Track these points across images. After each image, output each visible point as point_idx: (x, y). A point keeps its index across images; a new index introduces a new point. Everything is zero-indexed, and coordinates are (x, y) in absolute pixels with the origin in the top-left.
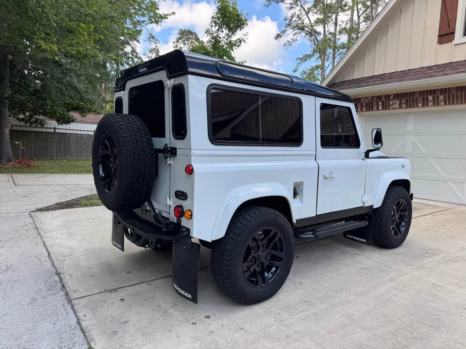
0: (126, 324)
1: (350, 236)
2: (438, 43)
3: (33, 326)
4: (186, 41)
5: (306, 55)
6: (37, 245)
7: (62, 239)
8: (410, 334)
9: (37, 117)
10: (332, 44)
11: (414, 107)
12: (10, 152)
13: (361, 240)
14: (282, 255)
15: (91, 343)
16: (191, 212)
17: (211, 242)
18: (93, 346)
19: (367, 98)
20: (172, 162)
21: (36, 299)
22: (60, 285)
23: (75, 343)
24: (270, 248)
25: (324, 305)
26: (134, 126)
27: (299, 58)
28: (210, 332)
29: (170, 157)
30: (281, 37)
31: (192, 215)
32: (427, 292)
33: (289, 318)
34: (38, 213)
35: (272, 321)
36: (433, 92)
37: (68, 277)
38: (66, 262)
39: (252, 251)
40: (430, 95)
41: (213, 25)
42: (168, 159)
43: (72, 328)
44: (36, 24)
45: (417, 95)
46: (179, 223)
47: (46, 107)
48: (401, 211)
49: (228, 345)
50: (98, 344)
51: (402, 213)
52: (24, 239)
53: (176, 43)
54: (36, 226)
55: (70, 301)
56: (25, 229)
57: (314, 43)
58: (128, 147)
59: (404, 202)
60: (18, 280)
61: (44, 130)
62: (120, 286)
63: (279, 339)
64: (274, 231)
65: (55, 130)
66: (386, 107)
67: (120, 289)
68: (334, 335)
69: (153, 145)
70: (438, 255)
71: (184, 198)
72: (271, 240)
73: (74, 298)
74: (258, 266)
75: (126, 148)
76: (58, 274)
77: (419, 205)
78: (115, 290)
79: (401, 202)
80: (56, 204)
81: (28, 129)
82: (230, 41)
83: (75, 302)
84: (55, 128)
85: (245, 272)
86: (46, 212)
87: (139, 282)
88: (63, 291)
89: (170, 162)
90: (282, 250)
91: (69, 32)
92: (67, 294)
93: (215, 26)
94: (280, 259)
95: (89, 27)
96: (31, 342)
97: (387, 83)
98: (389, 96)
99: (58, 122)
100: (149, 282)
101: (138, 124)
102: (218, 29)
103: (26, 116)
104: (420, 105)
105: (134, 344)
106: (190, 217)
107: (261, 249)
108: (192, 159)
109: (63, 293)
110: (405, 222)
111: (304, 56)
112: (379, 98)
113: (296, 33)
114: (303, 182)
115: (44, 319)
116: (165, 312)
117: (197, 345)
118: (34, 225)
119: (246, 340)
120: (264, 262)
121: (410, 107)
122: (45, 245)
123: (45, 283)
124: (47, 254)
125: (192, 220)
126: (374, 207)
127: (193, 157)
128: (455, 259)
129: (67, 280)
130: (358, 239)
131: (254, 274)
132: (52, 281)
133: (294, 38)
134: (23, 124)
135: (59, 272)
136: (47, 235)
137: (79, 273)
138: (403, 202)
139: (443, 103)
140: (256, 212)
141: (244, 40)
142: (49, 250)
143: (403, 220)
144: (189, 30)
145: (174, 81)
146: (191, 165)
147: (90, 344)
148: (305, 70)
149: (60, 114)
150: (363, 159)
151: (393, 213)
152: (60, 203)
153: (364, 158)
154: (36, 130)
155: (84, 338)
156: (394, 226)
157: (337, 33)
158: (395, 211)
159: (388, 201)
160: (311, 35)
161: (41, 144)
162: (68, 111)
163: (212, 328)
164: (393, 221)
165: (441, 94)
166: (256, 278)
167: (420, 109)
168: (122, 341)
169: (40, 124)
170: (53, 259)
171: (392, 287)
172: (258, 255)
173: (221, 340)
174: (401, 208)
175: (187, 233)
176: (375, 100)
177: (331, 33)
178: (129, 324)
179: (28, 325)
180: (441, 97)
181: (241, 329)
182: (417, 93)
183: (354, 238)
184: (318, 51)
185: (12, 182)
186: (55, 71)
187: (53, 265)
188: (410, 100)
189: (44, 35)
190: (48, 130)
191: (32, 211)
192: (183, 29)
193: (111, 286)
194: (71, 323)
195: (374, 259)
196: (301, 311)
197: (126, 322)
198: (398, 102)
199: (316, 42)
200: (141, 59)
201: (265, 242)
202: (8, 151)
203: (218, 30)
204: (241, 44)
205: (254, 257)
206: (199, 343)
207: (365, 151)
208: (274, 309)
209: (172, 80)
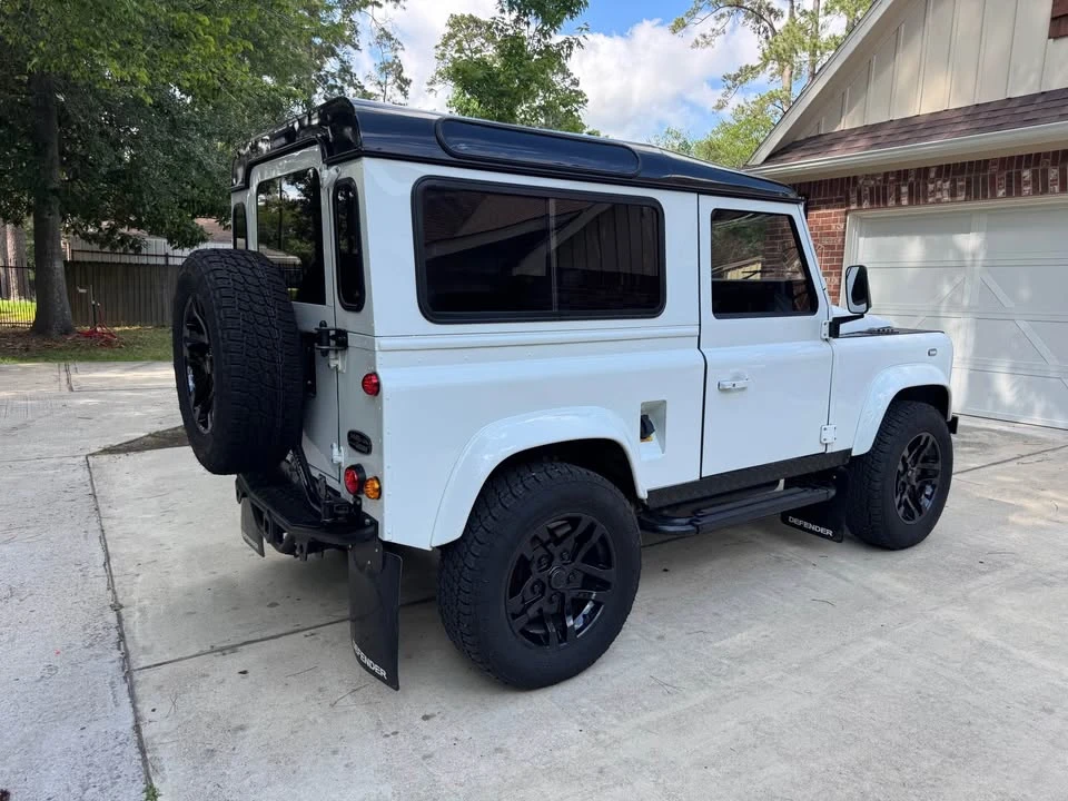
0: (241, 733)
1: (795, 521)
2: (1050, 38)
3: (37, 734)
4: (464, 43)
5: (747, 66)
6: (86, 537)
7: (144, 520)
8: (896, 773)
9: (125, 230)
10: (807, 39)
11: (985, 197)
12: (68, 312)
13: (822, 530)
14: (610, 575)
15: (153, 778)
16: (379, 483)
17: (430, 549)
18: (156, 784)
19: (873, 177)
20: (339, 362)
21: (56, 668)
22: (115, 633)
23: (119, 777)
24: (580, 557)
25: (705, 694)
26: (249, 279)
27: (729, 76)
28: (425, 758)
29: (336, 351)
30: (684, 26)
31: (380, 490)
32: (958, 665)
33: (614, 726)
34: (105, 458)
35: (572, 730)
36: (1033, 160)
37: (138, 614)
38: (140, 579)
39: (534, 568)
40: (1027, 167)
41: (506, 10)
42: (332, 355)
43: (120, 738)
44: (101, 21)
45: (995, 169)
46: (357, 507)
47: (141, 210)
48: (925, 460)
49: (459, 789)
50: (169, 780)
51: (926, 466)
52: (62, 522)
53: (442, 48)
54: (94, 489)
55: (128, 675)
56: (68, 497)
57: (767, 38)
58: (232, 331)
59: (932, 439)
60: (27, 622)
61: (144, 261)
62: (246, 639)
63: (579, 779)
64: (587, 519)
65: (167, 261)
66: (917, 196)
67: (245, 647)
68: (712, 771)
69: (296, 324)
70: (1009, 566)
71: (365, 449)
72: (581, 540)
73: (141, 666)
74: (550, 601)
75: (228, 334)
76: (117, 608)
77: (990, 436)
78: (233, 649)
79: (924, 438)
80: (150, 435)
81: (107, 258)
82: (547, 47)
83: (138, 677)
84: (167, 256)
85: (515, 616)
86: (122, 455)
87: (291, 629)
88: (119, 649)
89: (337, 362)
90: (609, 564)
91: (173, 35)
92: (126, 657)
93: (510, 11)
94: (604, 585)
95: (220, 23)
96: (23, 772)
97: (920, 139)
98: (927, 170)
99: (171, 242)
100: (312, 631)
101: (260, 274)
102: (518, 17)
103: (101, 230)
104: (1001, 193)
105: (247, 782)
106: (377, 494)
107: (557, 561)
108: (378, 360)
109: (117, 654)
110: (934, 487)
111: (741, 70)
112: (902, 175)
113: (722, 15)
114: (665, 402)
115: (64, 716)
116: (332, 705)
117: (387, 790)
118: (90, 487)
119: (503, 777)
120: (566, 592)
121: (976, 197)
122: (103, 538)
123: (85, 629)
124: (101, 559)
125: (380, 501)
126: (853, 454)
127: (379, 355)
128: (1050, 578)
129: (133, 620)
130: (814, 528)
131: (540, 620)
132: (100, 625)
133: (718, 27)
134: (96, 247)
135: (120, 602)
136: (111, 511)
137: (162, 607)
138: (928, 439)
139: (1057, 188)
140: (542, 477)
141: (579, 43)
142: (110, 549)
143: (929, 483)
144: (471, 16)
145: (337, 171)
146: (375, 374)
147: (150, 779)
148: (742, 103)
149: (173, 223)
150: (826, 340)
151: (901, 468)
152: (157, 432)
153: (827, 337)
154: (126, 259)
155: (140, 764)
156: (905, 496)
157: (821, 13)
158: (908, 461)
159: (888, 439)
160: (760, 18)
161: (136, 291)
162: (194, 216)
163: (431, 746)
164: (903, 484)
165: (1054, 164)
166: (546, 628)
167: (1001, 202)
168: (224, 774)
169: (132, 246)
170: (113, 571)
171: (878, 651)
172: (550, 577)
173: (445, 779)
174: (925, 452)
175: (371, 530)
176: (892, 182)
177: (805, 13)
178: (247, 733)
179: (26, 730)
180: (1053, 173)
181: (498, 750)
182: (994, 162)
183: (806, 524)
184: (774, 56)
185: (65, 382)
186: (155, 127)
187: (111, 587)
188: (977, 182)
189: (118, 46)
190: (152, 261)
191: (93, 455)
192: (458, 14)
193: (227, 638)
194: (120, 729)
195: (851, 576)
196: (646, 709)
197: (242, 728)
198: (947, 185)
199: (770, 34)
200: (361, 87)
201: (569, 544)
202: (63, 309)
203: (517, 20)
204: (573, 52)
205: (539, 581)
206: (394, 783)
207: (831, 320)
208: (584, 701)
209: (333, 170)
